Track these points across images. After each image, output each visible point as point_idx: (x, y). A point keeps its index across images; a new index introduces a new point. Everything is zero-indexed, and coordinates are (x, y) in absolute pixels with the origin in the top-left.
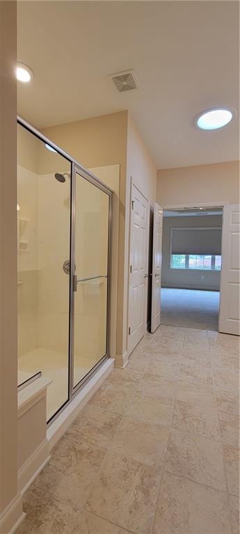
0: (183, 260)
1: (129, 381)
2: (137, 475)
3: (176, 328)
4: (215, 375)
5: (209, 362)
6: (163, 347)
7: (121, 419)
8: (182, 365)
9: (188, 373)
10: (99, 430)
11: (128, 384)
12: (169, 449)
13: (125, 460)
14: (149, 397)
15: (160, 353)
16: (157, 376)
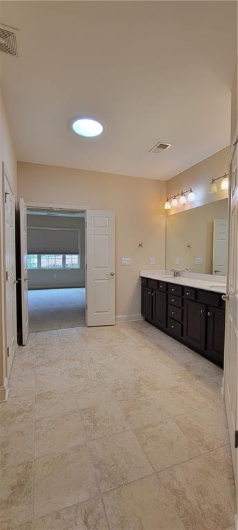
0: (36, 261)
1: (20, 413)
2: (78, 523)
3: (47, 333)
4: (101, 369)
5: (91, 358)
6: (43, 357)
7: (31, 468)
8: (70, 370)
9: (79, 377)
10: (7, 502)
11: (20, 417)
12: (97, 466)
13: (58, 516)
14: (51, 421)
15: (42, 365)
16: (50, 392)
